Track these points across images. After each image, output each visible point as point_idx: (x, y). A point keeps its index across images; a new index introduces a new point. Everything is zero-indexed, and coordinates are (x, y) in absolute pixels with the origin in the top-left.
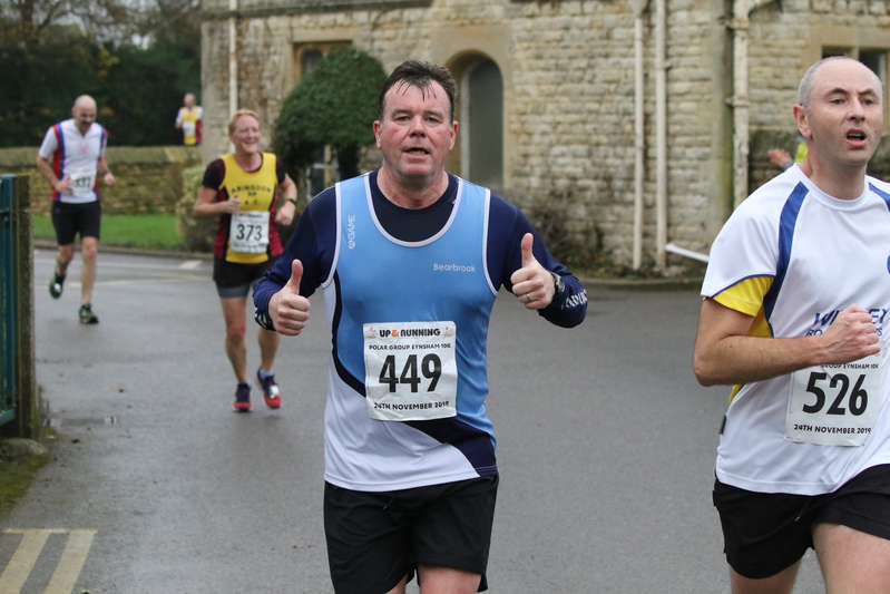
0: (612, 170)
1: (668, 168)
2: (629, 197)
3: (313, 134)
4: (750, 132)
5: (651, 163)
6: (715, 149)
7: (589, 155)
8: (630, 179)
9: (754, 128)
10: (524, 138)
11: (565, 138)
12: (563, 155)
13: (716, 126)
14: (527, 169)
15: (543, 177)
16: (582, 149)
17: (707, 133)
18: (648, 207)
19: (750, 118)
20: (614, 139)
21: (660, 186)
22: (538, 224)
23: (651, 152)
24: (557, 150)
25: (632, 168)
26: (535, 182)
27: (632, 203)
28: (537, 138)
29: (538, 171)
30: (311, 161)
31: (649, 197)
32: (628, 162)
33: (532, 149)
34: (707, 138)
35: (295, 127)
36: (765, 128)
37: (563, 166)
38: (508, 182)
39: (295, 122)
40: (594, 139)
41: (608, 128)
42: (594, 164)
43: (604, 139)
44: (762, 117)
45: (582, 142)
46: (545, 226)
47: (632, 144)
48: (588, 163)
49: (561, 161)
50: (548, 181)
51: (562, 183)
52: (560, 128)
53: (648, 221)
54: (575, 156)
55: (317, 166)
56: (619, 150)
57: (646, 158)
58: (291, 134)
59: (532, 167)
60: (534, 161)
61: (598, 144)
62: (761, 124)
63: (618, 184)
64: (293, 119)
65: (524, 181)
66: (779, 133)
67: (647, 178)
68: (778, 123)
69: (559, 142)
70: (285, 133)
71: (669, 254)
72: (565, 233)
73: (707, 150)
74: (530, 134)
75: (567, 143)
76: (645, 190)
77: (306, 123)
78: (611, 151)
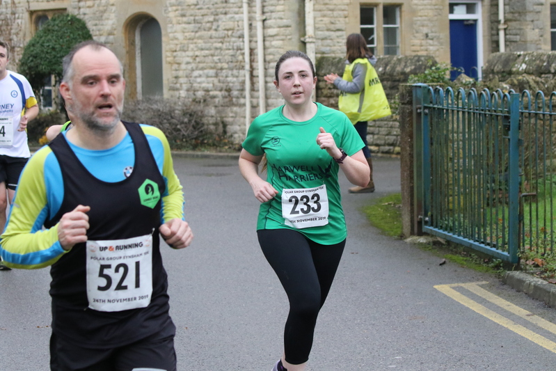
0: (231, 85)
1: (266, 82)
2: (242, 101)
3: (43, 68)
4: (316, 58)
5: (255, 79)
7: (217, 75)
8: (243, 90)
9: (319, 56)
10: (175, 66)
11: (201, 65)
12: (200, 76)
14: (178, 85)
15: (188, 90)
16: (212, 72)
18: (254, 107)
19: (316, 49)
20: (232, 65)
21: (261, 94)
22: (186, 120)
23: (255, 73)
24: (196, 73)
25: (243, 83)
26: (183, 93)
27: (244, 105)
28: (183, 66)
29: (185, 87)
30: (43, 85)
31: (255, 101)
32: (241, 79)
33: (180, 73)
35: (32, 64)
36: (325, 55)
37: (199, 83)
38: (166, 94)
39: (32, 61)
40: (219, 65)
41: (228, 58)
42: (219, 81)
43: (225, 65)
44: (324, 49)
45: (212, 68)
46: (190, 121)
47: (243, 68)
48: (216, 80)
49: (199, 80)
50: (191, 93)
51: (200, 94)
52: (198, 59)
53: (254, 115)
54: (208, 77)
55: (47, 88)
56: (235, 72)
57: (252, 76)
58: (30, 68)
59: (181, 84)
60: (182, 80)
61: (222, 69)
62: (323, 53)
63: (235, 93)
64: (31, 59)
65: (176, 93)
66: (334, 58)
67: (253, 89)
68: (334, 52)
69: (197, 69)
70: (26, 68)
72: (203, 124)
74: (179, 64)
75: (203, 69)
76: (252, 97)
77: (39, 61)
78: (230, 72)
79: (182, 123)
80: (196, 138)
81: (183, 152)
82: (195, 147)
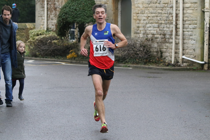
0: (166, 32)
1: (183, 31)
2: (171, 40)
3: (70, 19)
4: (209, 20)
5: (178, 30)
6: (198, 25)
7: (159, 27)
8: (171, 35)
10: (138, 21)
11: (151, 21)
12: (150, 27)
13: (199, 18)
14: (139, 31)
15: (144, 34)
16: (156, 25)
17: (196, 20)
18: (177, 44)
20: (166, 22)
21: (181, 37)
22: (142, 49)
23: (178, 26)
24: (148, 25)
25: (172, 31)
26: (141, 35)
27: (172, 43)
28: (142, 22)
29: (142, 32)
30: (71, 28)
31: (177, 41)
32: (171, 29)
33: (140, 25)
34: (196, 22)
35: (64, 17)
37: (149, 30)
38: (133, 35)
39: (64, 16)
40: (160, 22)
41: (165, 18)
42: (160, 30)
43: (163, 22)
45: (156, 23)
46: (144, 50)
47: (172, 23)
48: (158, 29)
49: (149, 29)
51: (150, 36)
52: (149, 18)
53: (177, 48)
54: (154, 27)
55: (72, 30)
56: (168, 25)
57: (176, 28)
58: (63, 19)
60: (141, 29)
61: (161, 24)
63: (168, 36)
64: (64, 14)
65: (138, 35)
67: (177, 35)
69: (149, 23)
70: (61, 19)
71: (183, 59)
72: (151, 52)
73: (196, 26)
74: (140, 20)
75: (151, 23)
76: (176, 38)
77: (68, 16)
78: (165, 26)
79: (140, 50)
80: (146, 59)
81: (139, 65)
82: (145, 63)
